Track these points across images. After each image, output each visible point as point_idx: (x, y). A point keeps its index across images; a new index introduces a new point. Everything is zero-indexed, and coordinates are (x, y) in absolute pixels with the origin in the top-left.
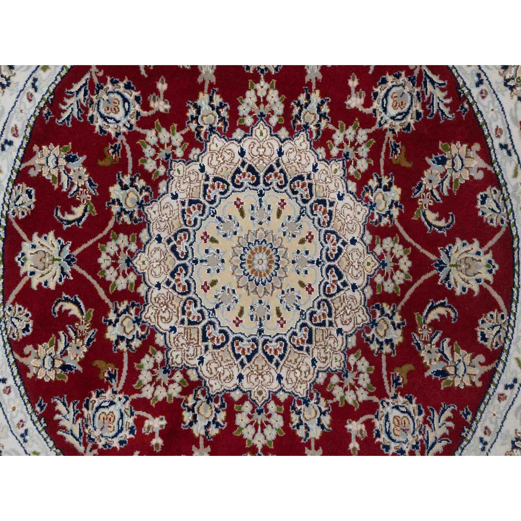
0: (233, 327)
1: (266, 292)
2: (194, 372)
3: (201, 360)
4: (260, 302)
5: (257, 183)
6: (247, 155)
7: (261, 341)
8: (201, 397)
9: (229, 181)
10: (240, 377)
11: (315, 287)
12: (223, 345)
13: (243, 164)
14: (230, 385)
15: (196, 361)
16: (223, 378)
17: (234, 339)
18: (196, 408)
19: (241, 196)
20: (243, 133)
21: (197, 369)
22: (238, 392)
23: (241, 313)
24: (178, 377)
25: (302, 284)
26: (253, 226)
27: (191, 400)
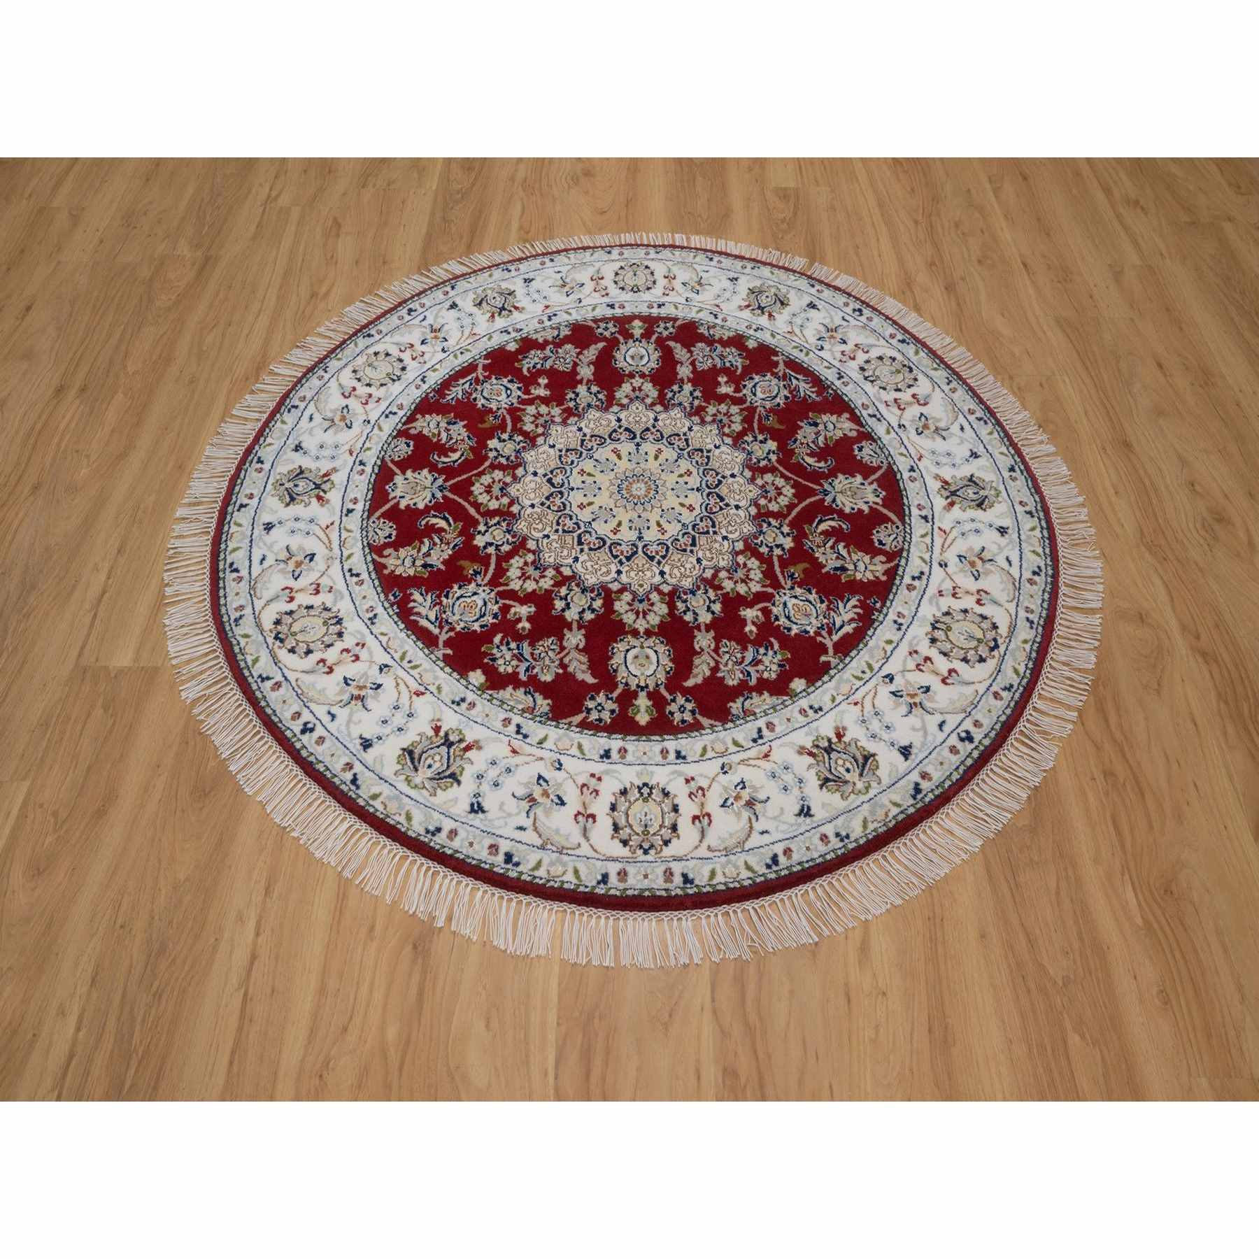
0: (611, 535)
1: (644, 509)
2: (568, 568)
3: (576, 559)
4: (640, 517)
5: (634, 437)
6: (623, 421)
7: (640, 545)
8: (575, 588)
9: (606, 437)
10: (619, 572)
11: (697, 507)
12: (599, 548)
13: (620, 427)
14: (608, 578)
15: (570, 561)
16: (599, 573)
17: (612, 544)
18: (569, 597)
19: (619, 447)
20: (619, 408)
21: (571, 566)
22: (616, 583)
23: (620, 524)
24: (550, 573)
25: (682, 505)
26: (630, 466)
27: (563, 591)
